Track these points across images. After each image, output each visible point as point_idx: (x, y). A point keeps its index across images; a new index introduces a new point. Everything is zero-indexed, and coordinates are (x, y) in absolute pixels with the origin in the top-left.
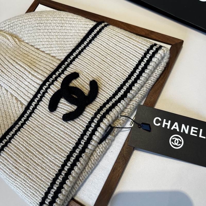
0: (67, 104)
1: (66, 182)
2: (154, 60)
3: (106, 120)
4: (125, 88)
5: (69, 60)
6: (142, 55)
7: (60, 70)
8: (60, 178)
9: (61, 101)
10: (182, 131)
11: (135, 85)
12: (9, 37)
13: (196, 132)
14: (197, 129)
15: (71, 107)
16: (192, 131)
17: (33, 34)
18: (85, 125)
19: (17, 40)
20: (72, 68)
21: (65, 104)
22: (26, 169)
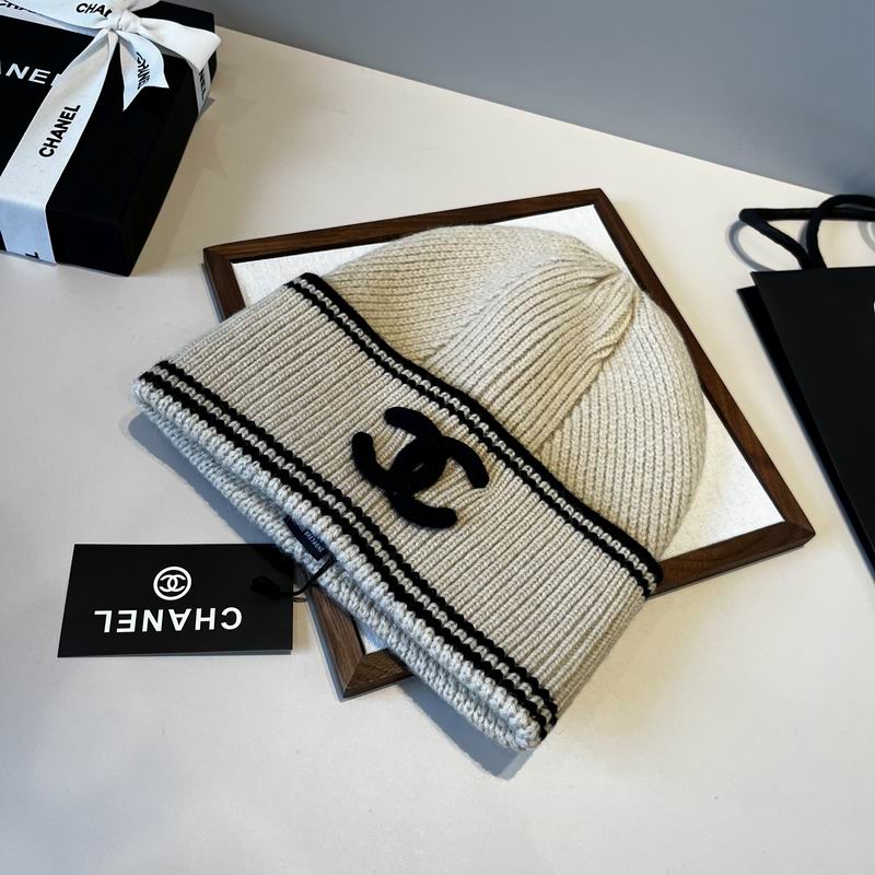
1: (203, 422)
2: (501, 693)
3: (336, 533)
5: (528, 469)
8: (216, 411)
18: (334, 479)
20: (502, 473)
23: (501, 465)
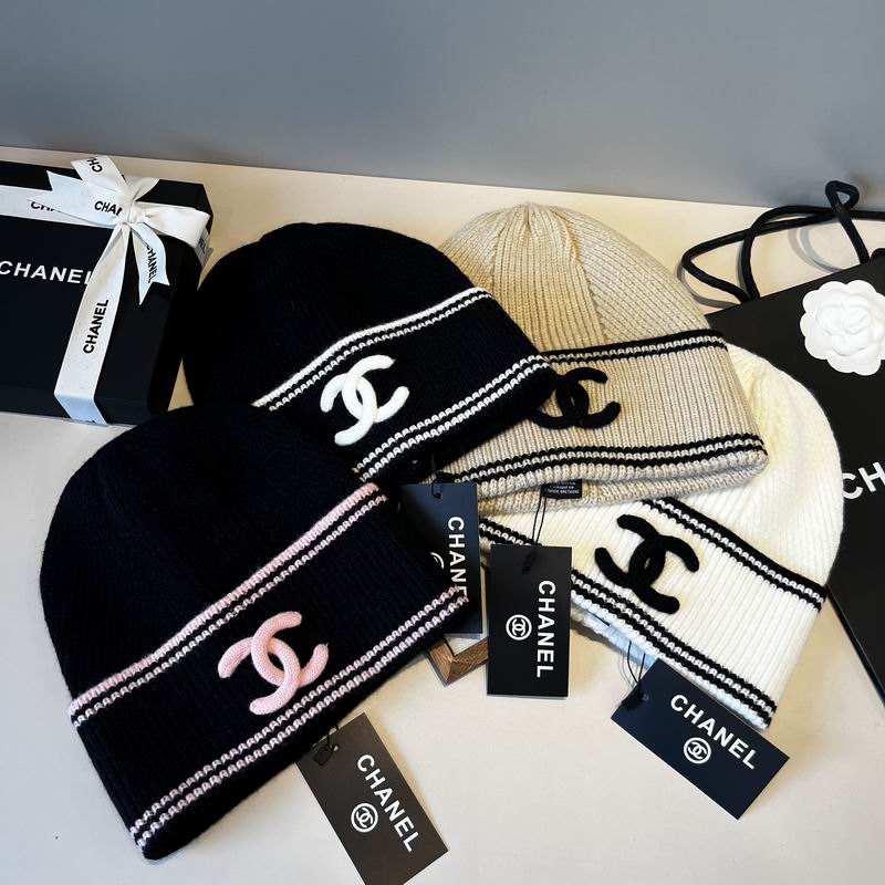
2: (731, 456)
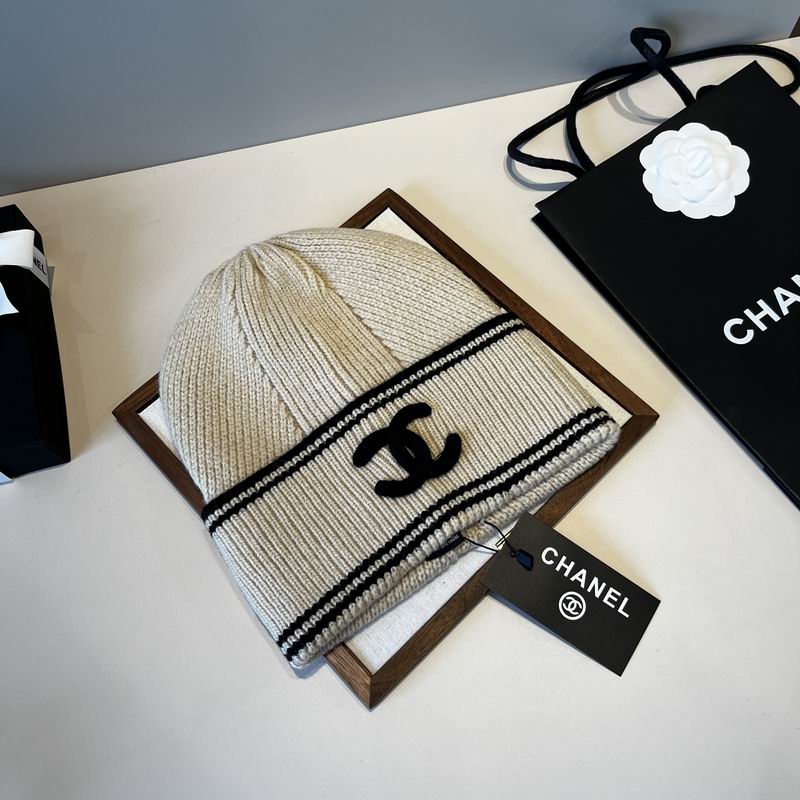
0: (392, 462)
1: (350, 607)
3: (456, 520)
4: (511, 472)
5: (420, 373)
6: (566, 421)
7: (397, 388)
8: (341, 596)
9: (380, 452)
10: (589, 590)
11: (533, 473)
12: (310, 273)
13: (616, 600)
14: (619, 594)
15: (398, 472)
16: (609, 595)
17: (360, 283)
18: (413, 516)
19: (322, 284)
20: (421, 392)
21: (387, 460)
22: (282, 558)
23: (413, 392)
